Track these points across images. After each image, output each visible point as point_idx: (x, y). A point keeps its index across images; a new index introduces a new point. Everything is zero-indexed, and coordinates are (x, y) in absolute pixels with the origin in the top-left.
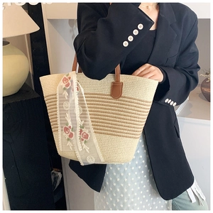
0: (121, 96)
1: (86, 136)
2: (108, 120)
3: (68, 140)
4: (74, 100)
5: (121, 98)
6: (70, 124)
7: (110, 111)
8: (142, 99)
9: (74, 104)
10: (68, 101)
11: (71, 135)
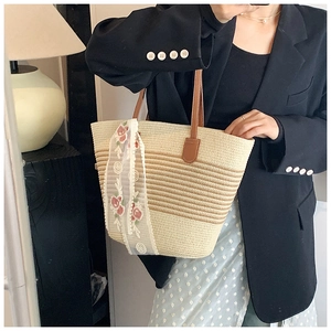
0: (195, 160)
1: (139, 215)
2: (175, 193)
3: (116, 216)
4: (129, 160)
5: (195, 163)
6: (120, 195)
7: (179, 181)
8: (226, 166)
9: (129, 165)
10: (121, 160)
11: (120, 211)
